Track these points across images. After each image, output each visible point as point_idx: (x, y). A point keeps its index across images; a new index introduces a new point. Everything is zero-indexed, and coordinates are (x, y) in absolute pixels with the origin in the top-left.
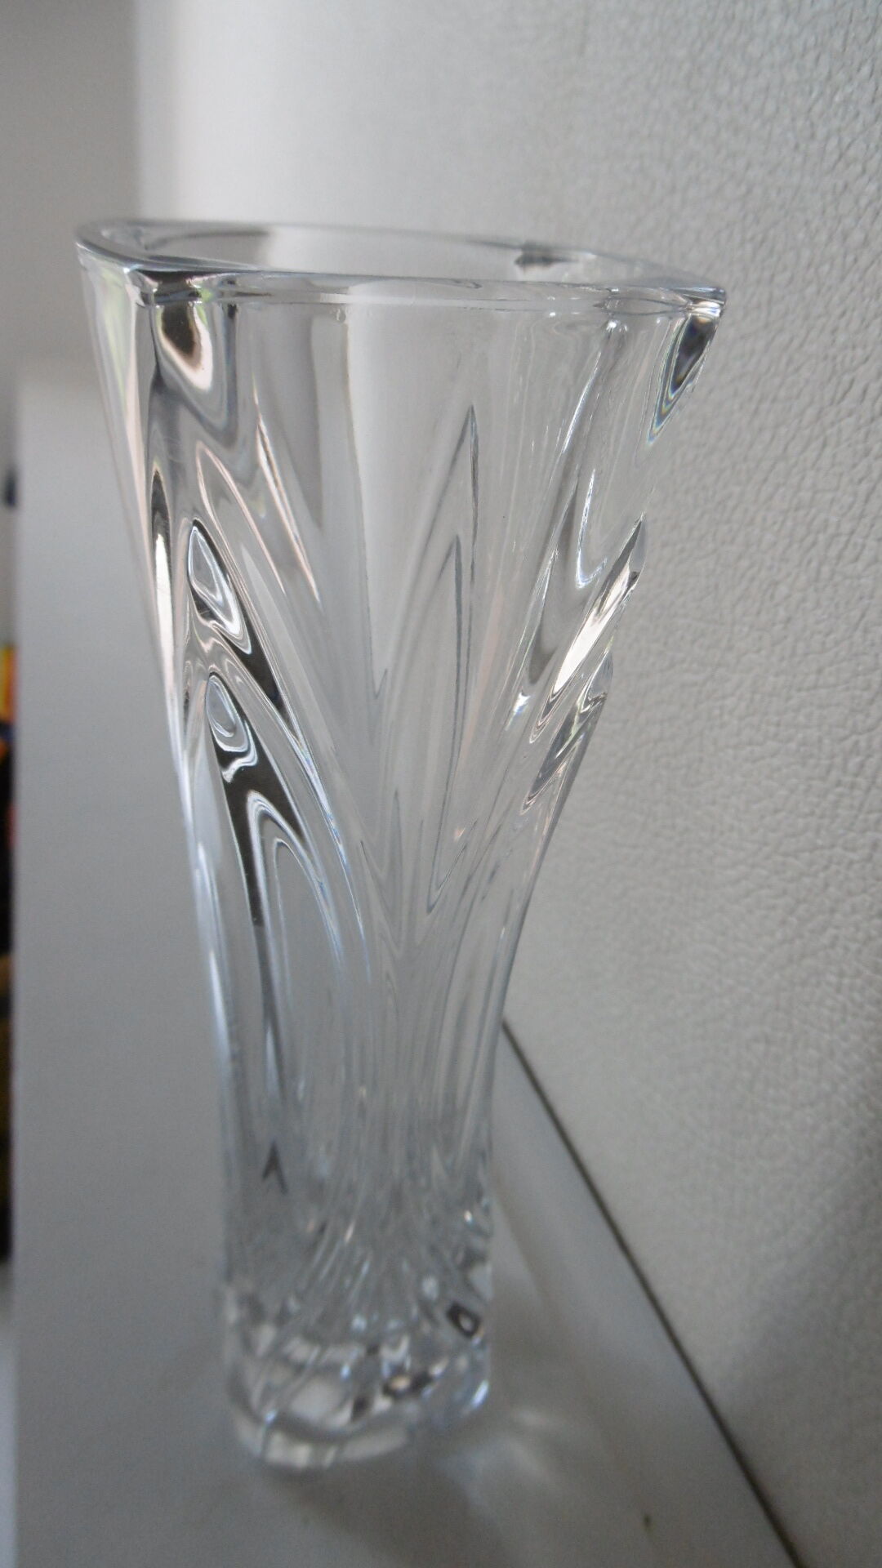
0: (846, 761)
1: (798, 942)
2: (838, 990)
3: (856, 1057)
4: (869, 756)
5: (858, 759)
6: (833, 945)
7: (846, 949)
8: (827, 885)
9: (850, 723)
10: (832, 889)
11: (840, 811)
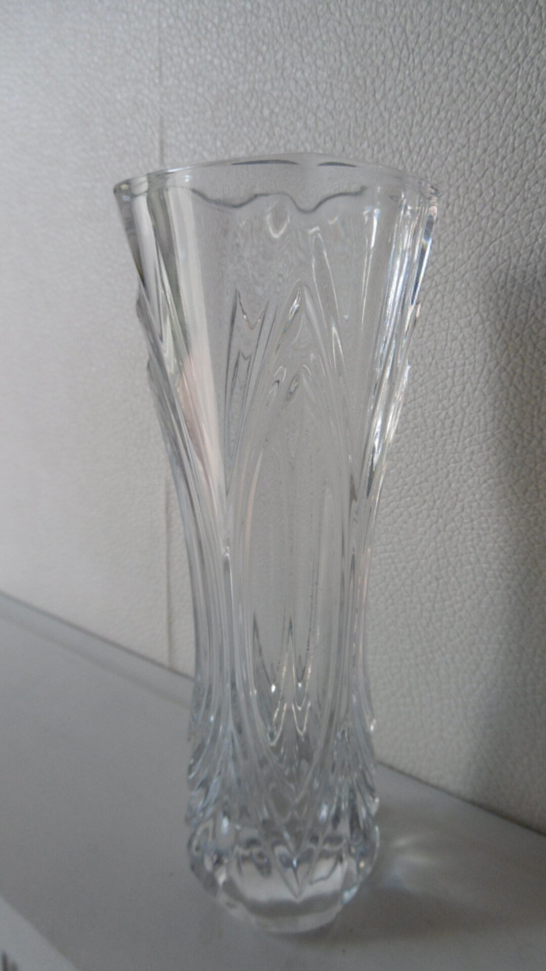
0: (443, 424)
1: (440, 520)
2: (473, 529)
3: (493, 554)
4: (456, 416)
5: (450, 420)
6: (463, 510)
7: (471, 507)
8: (450, 485)
9: (440, 406)
10: (453, 485)
11: (446, 447)
